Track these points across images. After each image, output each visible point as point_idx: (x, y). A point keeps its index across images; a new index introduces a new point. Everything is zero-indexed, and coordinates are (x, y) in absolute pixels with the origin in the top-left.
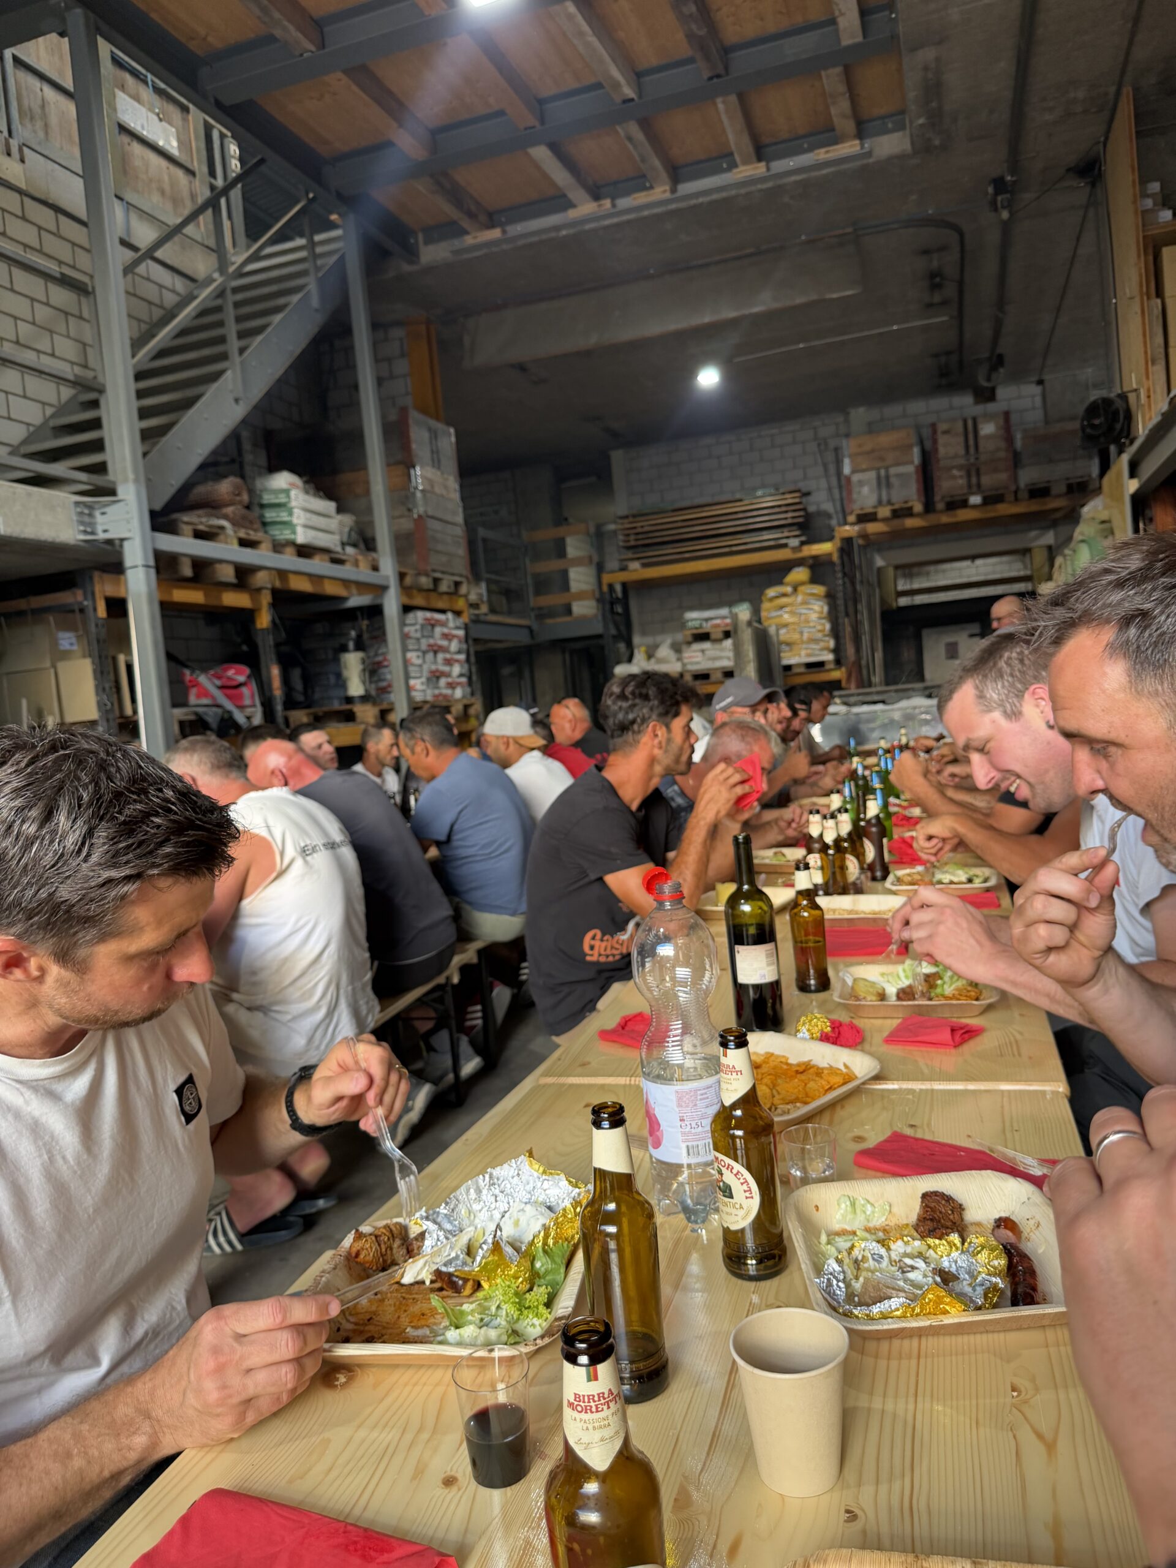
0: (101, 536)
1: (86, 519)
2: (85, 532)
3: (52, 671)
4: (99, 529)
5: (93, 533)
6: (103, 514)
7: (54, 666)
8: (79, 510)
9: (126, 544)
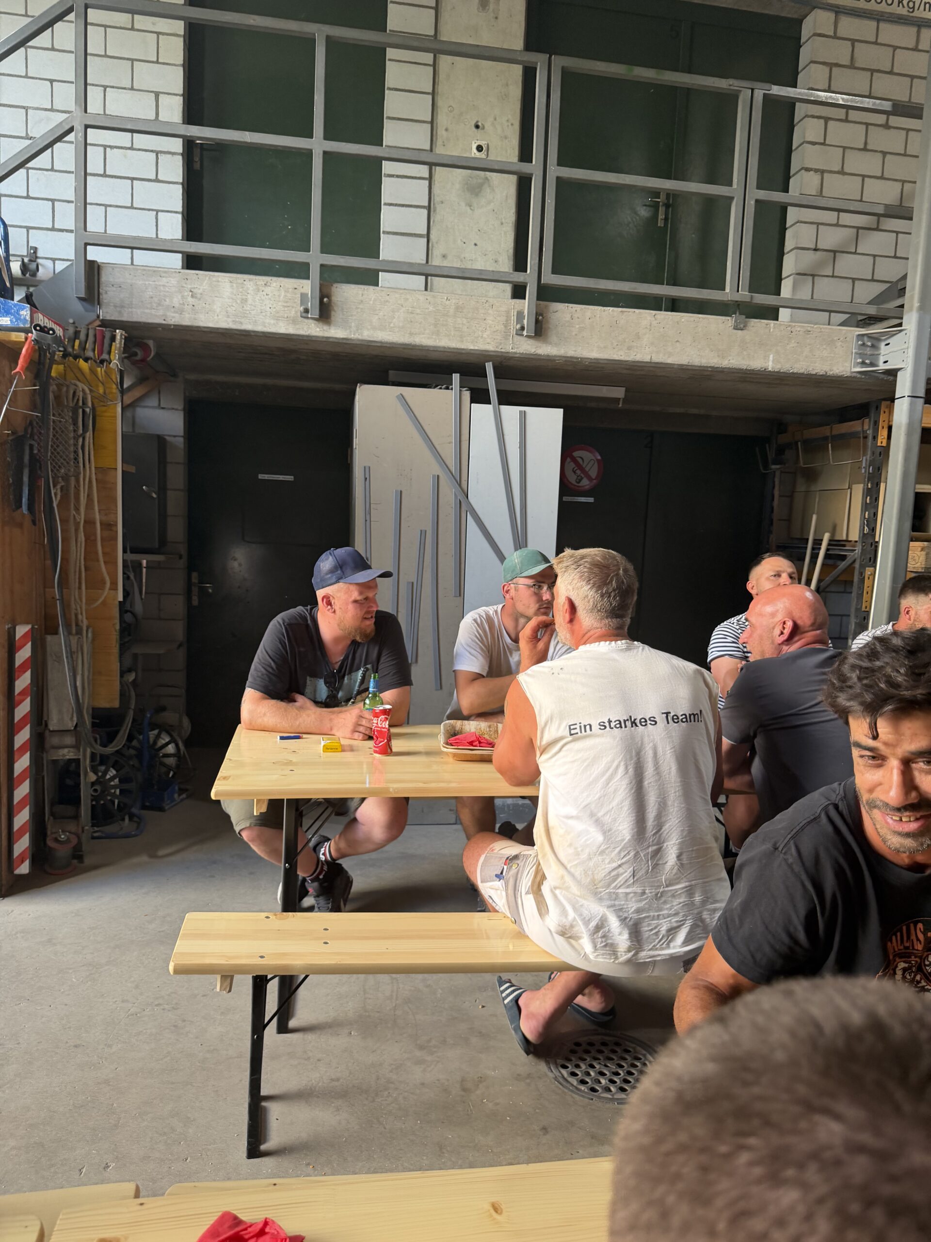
0: (882, 367)
1: (868, 351)
2: (863, 363)
3: (849, 491)
4: (882, 359)
5: (872, 364)
6: (888, 344)
7: (850, 488)
8: (860, 343)
9: (899, 374)
